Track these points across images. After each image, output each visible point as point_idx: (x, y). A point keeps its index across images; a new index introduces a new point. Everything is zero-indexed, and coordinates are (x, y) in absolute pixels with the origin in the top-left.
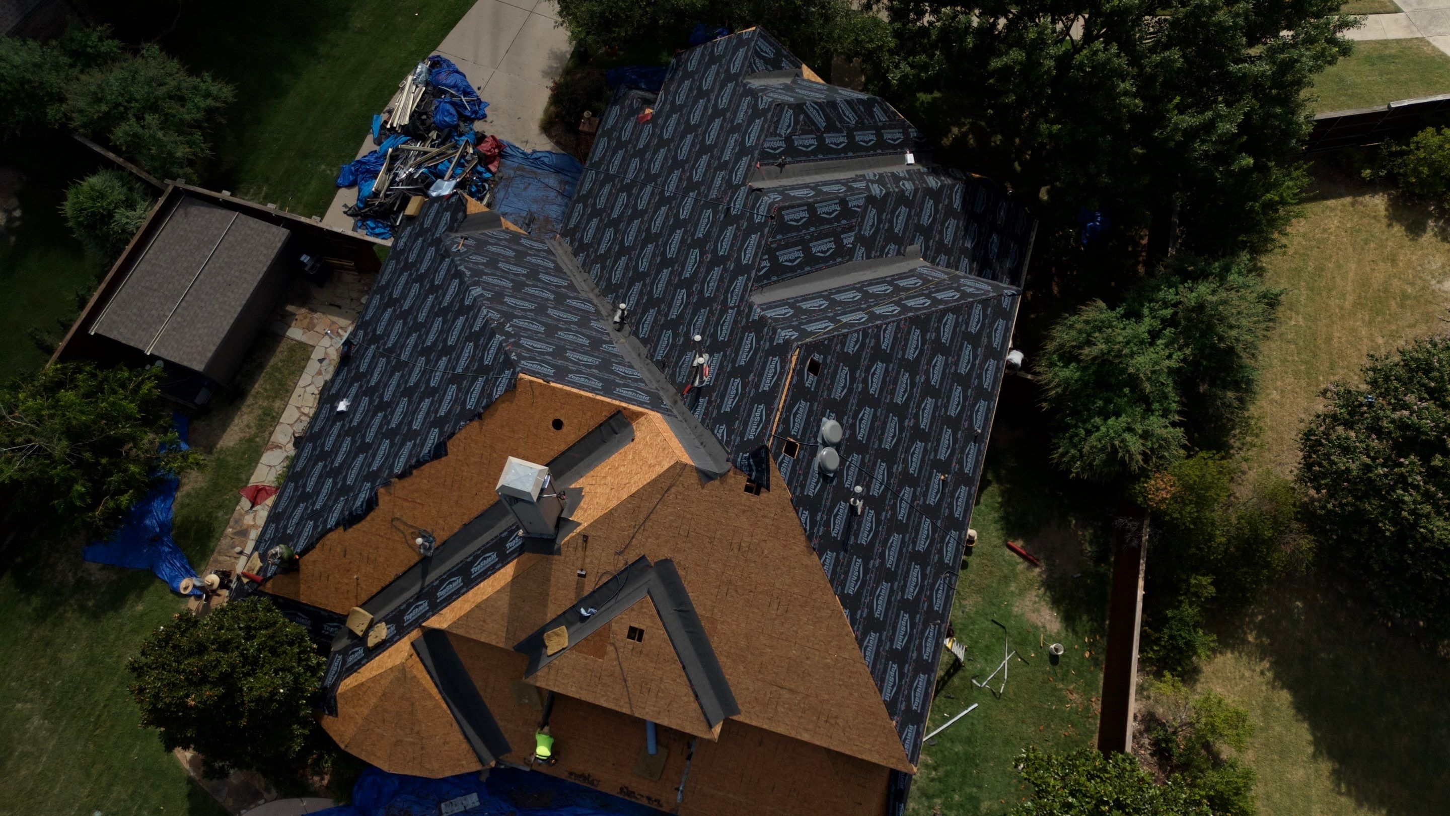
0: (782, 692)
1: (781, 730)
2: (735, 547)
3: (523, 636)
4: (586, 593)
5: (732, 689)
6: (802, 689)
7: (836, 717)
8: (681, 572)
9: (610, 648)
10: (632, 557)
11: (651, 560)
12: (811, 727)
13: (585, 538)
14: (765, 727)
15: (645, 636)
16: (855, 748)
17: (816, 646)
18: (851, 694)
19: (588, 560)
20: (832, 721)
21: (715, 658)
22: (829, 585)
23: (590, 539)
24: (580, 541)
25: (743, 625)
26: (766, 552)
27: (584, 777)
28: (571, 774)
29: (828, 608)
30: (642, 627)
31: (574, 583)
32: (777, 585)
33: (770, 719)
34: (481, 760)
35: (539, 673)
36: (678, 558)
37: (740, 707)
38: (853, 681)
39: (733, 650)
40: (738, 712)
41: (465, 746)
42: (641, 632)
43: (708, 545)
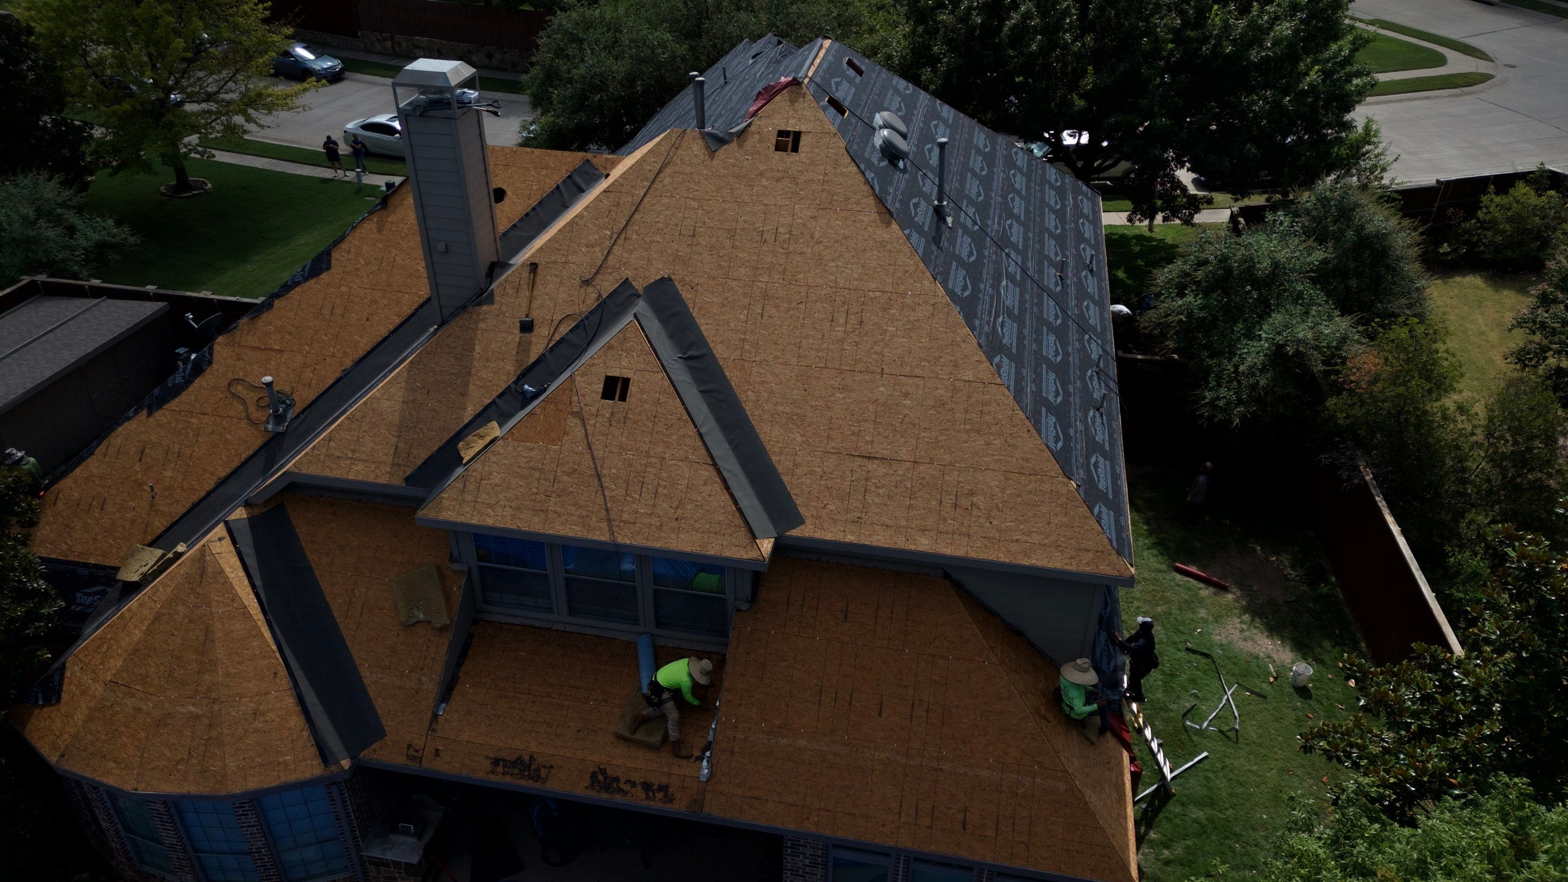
0: (872, 466)
1: (880, 539)
2: (769, 237)
3: (422, 455)
4: (533, 357)
5: (785, 479)
6: (904, 454)
7: (972, 493)
8: (685, 294)
9: (573, 422)
10: (607, 285)
11: (639, 285)
12: (930, 522)
13: (534, 267)
14: (850, 538)
15: (633, 388)
16: (1014, 547)
17: (918, 372)
18: (988, 444)
19: (536, 304)
20: (965, 502)
21: (752, 428)
22: (921, 265)
23: (540, 270)
24: (525, 274)
25: (794, 361)
26: (817, 235)
27: (522, 765)
28: (496, 762)
29: (926, 302)
30: (627, 374)
31: (514, 346)
32: (842, 282)
33: (857, 521)
34: (324, 755)
35: (445, 495)
36: (679, 274)
37: (802, 510)
38: (988, 418)
39: (780, 408)
40: (800, 521)
41: (296, 721)
42: (626, 381)
43: (728, 243)
